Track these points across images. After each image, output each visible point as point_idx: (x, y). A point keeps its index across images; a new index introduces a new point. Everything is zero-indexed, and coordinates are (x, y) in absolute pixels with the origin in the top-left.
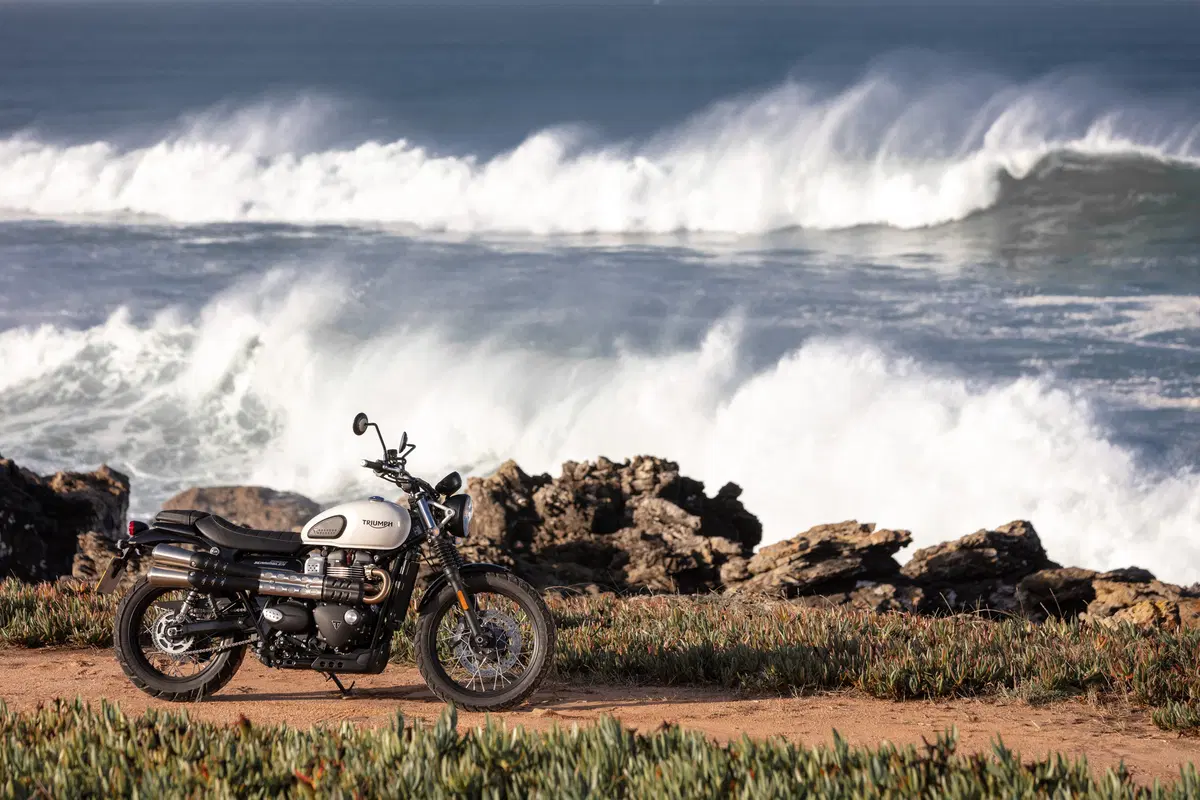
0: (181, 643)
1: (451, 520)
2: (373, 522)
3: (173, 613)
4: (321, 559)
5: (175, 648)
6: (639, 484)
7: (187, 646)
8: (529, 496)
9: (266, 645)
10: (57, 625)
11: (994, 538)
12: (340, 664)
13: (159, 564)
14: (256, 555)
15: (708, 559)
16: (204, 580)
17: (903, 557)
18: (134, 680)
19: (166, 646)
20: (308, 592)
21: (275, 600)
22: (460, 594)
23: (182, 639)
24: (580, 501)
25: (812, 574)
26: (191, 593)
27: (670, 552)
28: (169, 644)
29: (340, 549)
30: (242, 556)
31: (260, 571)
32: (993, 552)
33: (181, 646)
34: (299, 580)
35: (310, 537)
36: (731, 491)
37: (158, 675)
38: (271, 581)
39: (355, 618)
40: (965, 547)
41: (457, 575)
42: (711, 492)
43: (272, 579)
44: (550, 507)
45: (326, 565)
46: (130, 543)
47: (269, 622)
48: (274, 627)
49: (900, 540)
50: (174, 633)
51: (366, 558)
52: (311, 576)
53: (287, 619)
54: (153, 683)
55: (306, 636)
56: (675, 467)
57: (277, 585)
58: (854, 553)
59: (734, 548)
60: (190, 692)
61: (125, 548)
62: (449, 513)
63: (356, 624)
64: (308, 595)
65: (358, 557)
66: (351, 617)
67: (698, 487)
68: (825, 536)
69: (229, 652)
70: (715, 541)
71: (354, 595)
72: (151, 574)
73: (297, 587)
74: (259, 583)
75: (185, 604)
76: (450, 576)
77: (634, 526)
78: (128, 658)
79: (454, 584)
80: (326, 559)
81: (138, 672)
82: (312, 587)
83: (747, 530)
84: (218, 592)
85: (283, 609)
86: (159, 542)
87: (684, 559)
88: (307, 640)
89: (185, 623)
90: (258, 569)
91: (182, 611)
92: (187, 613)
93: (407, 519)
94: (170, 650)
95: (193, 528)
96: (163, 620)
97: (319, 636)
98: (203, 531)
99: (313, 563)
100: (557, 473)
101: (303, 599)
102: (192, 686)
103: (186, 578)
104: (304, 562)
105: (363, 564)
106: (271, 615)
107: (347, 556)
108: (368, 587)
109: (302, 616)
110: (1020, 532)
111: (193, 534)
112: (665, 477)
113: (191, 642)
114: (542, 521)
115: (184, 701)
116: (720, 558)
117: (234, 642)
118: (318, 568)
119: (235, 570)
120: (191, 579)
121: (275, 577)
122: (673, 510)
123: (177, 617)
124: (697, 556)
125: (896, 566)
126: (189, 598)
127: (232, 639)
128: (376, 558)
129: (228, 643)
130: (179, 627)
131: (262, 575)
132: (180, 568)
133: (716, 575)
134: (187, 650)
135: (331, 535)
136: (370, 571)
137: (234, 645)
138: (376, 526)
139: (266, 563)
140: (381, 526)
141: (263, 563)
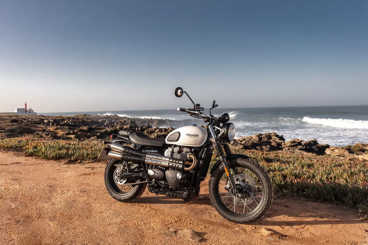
2: (190, 135)
4: (171, 150)
5: (121, 182)
6: (273, 135)
7: (124, 182)
8: (261, 136)
11: (312, 141)
12: (176, 196)
13: (113, 150)
14: (148, 147)
15: (280, 143)
16: (125, 157)
17: (302, 143)
21: (152, 166)
22: (226, 169)
23: (123, 179)
24: (267, 137)
25: (293, 144)
26: (124, 162)
27: (276, 142)
29: (179, 146)
30: (143, 148)
31: (146, 154)
32: (312, 142)
33: (122, 182)
34: (160, 158)
35: (168, 141)
36: (282, 136)
38: (150, 159)
39: (181, 176)
40: (309, 142)
41: (225, 160)
42: (280, 136)
44: (263, 137)
45: (173, 152)
47: (150, 175)
48: (152, 177)
49: (302, 141)
50: (119, 177)
51: (188, 150)
52: (166, 157)
53: (156, 174)
56: (276, 133)
57: (152, 160)
58: (297, 142)
59: (283, 142)
62: (222, 131)
63: (182, 179)
64: (164, 165)
65: (185, 150)
66: (179, 176)
67: (279, 135)
68: (294, 140)
70: (281, 141)
71: (181, 166)
72: (109, 154)
73: (160, 161)
74: (145, 159)
75: (122, 166)
76: (222, 160)
77: (272, 139)
78: (107, 184)
79: (223, 163)
80: (173, 150)
82: (165, 162)
83: (284, 140)
87: (278, 143)
89: (122, 173)
91: (121, 168)
93: (205, 134)
95: (128, 137)
99: (167, 152)
100: (264, 134)
101: (162, 166)
103: (119, 156)
104: (165, 150)
105: (187, 152)
106: (151, 172)
107: (181, 149)
108: (187, 163)
109: (161, 174)
110: (315, 140)
111: (128, 139)
112: (275, 134)
113: (125, 181)
114: (262, 139)
116: (282, 143)
117: (140, 181)
118: (169, 154)
120: (121, 156)
121: (151, 157)
122: (276, 138)
123: (120, 171)
124: (279, 142)
125: (302, 144)
126: (124, 164)
128: (193, 150)
131: (147, 156)
132: (118, 152)
133: (281, 144)
134: (124, 183)
135: (175, 140)
136: (189, 156)
137: (140, 183)
138: (192, 136)
139: (150, 151)
140: (193, 136)
141: (149, 151)
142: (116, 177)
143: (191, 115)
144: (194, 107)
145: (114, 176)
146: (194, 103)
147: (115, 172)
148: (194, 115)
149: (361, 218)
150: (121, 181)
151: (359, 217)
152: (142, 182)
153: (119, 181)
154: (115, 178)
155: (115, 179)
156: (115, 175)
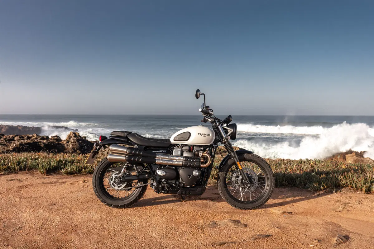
0: (121, 185)
1: (232, 133)
2: (202, 134)
3: (118, 172)
4: (180, 149)
5: (119, 187)
7: (124, 186)
9: (158, 185)
10: (79, 168)
12: (190, 193)
13: (113, 152)
14: (153, 148)
16: (132, 159)
18: (101, 200)
19: (115, 186)
20: (176, 163)
21: (162, 166)
22: (238, 163)
23: (122, 183)
26: (126, 164)
28: (116, 185)
30: (147, 148)
31: (156, 155)
34: (172, 158)
35: (174, 141)
37: (112, 197)
38: (160, 159)
39: (198, 174)
43: (161, 158)
46: (100, 144)
47: (160, 176)
48: (161, 177)
50: (118, 181)
51: (199, 149)
52: (177, 156)
53: (168, 174)
54: (109, 201)
55: (175, 181)
57: (163, 160)
60: (125, 205)
61: (97, 146)
62: (230, 131)
63: (198, 176)
65: (195, 149)
66: (195, 173)
69: (141, 188)
71: (197, 164)
72: (109, 157)
73: (171, 161)
74: (156, 160)
75: (123, 169)
76: (233, 156)
78: (98, 191)
79: (235, 159)
81: (103, 197)
82: (178, 161)
84: (139, 164)
85: (166, 170)
86: (113, 143)
88: (175, 183)
89: (123, 177)
90: (155, 154)
91: (122, 172)
92: (124, 173)
93: (214, 133)
94: (116, 188)
95: (127, 138)
96: (114, 175)
97: (180, 181)
98: (131, 139)
99: (176, 152)
101: (173, 166)
102: (125, 202)
103: (124, 158)
104: (173, 151)
105: (198, 151)
106: (160, 173)
107: (191, 148)
108: (202, 160)
109: (173, 173)
111: (126, 140)
113: (125, 184)
115: (122, 208)
117: (144, 184)
118: (179, 153)
119: (145, 154)
120: (127, 158)
121: (162, 157)
123: (120, 174)
126: (125, 166)
127: (143, 183)
128: (203, 148)
129: (141, 184)
130: (120, 178)
131: (157, 156)
132: (121, 154)
134: (124, 188)
135: (185, 140)
136: (201, 154)
137: (144, 185)
139: (158, 151)
140: (205, 135)
141: (156, 151)
149: (316, 194)
151: (314, 194)
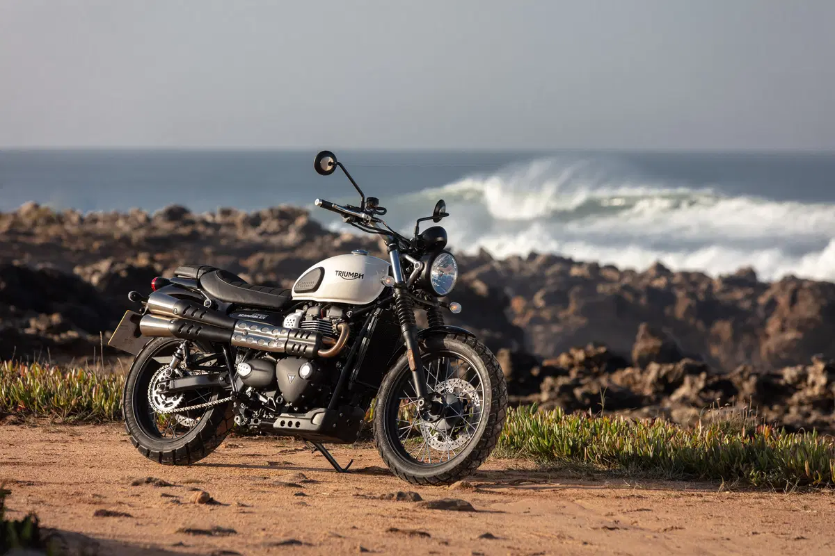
0: (173, 399)
2: (346, 274)
4: (301, 314)
5: (167, 405)
7: (176, 403)
19: (159, 403)
20: (275, 345)
23: (173, 396)
26: (181, 346)
29: (317, 302)
30: (233, 308)
31: (235, 322)
33: (171, 403)
34: (270, 333)
35: (297, 292)
38: (244, 333)
39: (309, 371)
43: (246, 331)
45: (303, 318)
47: (242, 377)
48: (245, 383)
51: (339, 312)
53: (256, 373)
57: (249, 337)
63: (307, 378)
64: (276, 348)
65: (331, 311)
66: (305, 370)
71: (311, 347)
72: (141, 324)
73: (267, 339)
74: (233, 334)
75: (174, 358)
79: (408, 342)
80: (304, 315)
82: (276, 339)
85: (253, 363)
91: (171, 364)
95: (198, 281)
98: (204, 286)
99: (290, 321)
104: (286, 316)
105: (333, 318)
106: (243, 369)
107: (323, 310)
108: (326, 340)
109: (267, 371)
113: (181, 398)
118: (294, 323)
121: (248, 328)
126: (179, 351)
128: (349, 314)
130: (168, 382)
131: (237, 326)
134: (176, 408)
135: (311, 288)
136: (335, 325)
137: (217, 402)
138: (347, 278)
140: (351, 277)
141: (246, 316)
142: (154, 392)
143: (348, 222)
144: (363, 203)
145: (151, 391)
146: (362, 195)
147: (154, 380)
148: (356, 224)
150: (167, 402)
152: (221, 401)
153: (163, 403)
154: (151, 394)
155: (151, 398)
156: (152, 387)
